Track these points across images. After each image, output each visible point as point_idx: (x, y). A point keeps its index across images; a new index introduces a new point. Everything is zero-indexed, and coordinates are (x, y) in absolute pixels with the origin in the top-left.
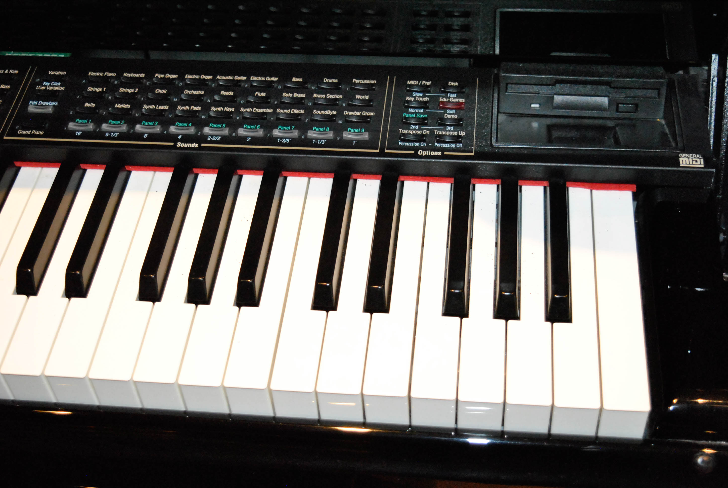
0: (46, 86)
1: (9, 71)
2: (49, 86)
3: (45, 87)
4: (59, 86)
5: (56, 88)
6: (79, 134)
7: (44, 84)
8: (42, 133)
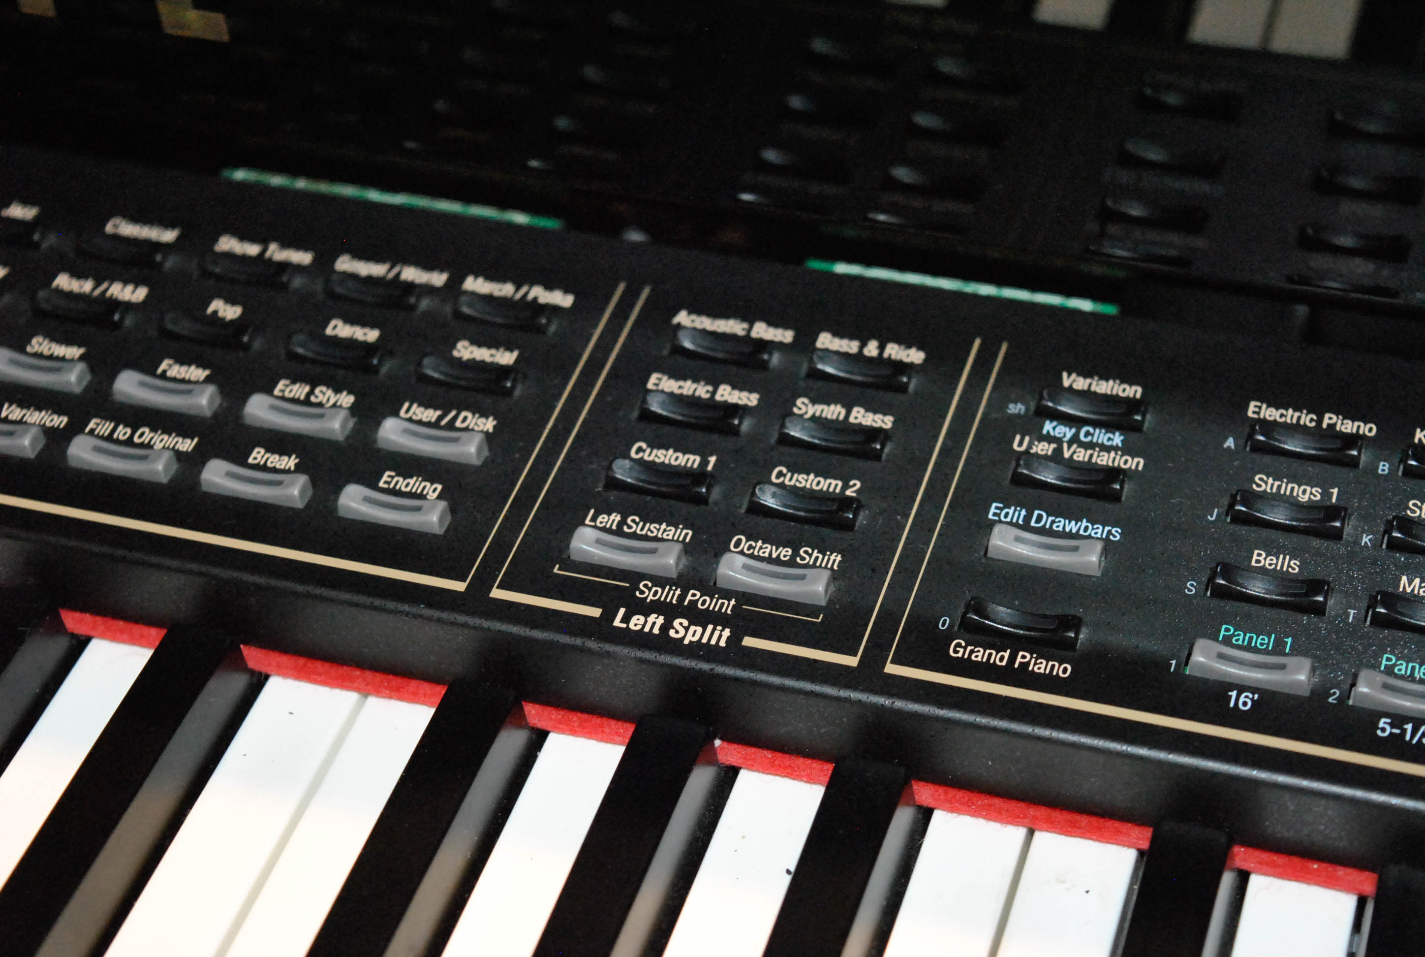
0: (1058, 441)
1: (882, 348)
2: (1070, 443)
3: (1053, 446)
4: (1115, 448)
5: (1104, 459)
6: (1245, 702)
7: (1045, 432)
8: (1063, 670)
